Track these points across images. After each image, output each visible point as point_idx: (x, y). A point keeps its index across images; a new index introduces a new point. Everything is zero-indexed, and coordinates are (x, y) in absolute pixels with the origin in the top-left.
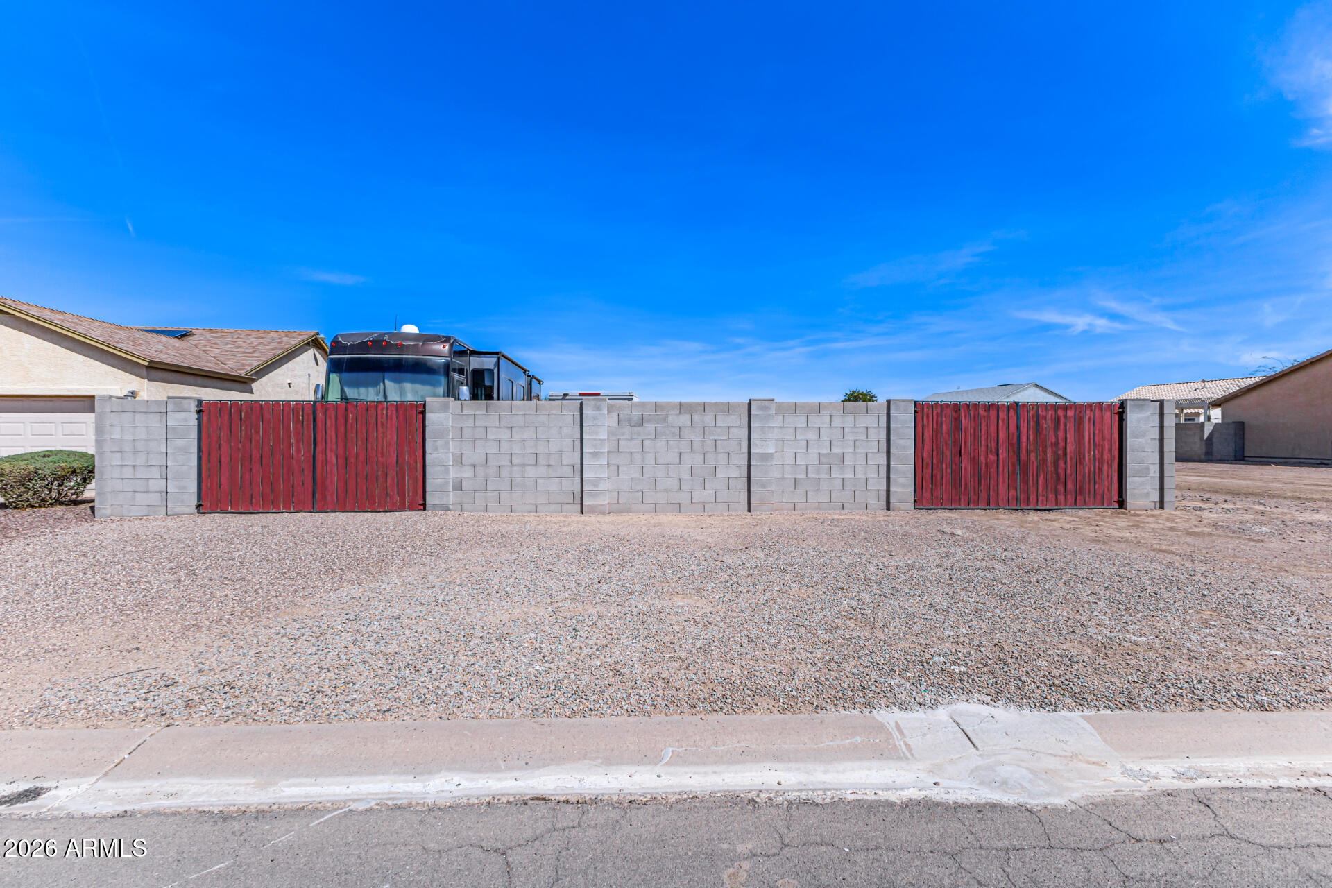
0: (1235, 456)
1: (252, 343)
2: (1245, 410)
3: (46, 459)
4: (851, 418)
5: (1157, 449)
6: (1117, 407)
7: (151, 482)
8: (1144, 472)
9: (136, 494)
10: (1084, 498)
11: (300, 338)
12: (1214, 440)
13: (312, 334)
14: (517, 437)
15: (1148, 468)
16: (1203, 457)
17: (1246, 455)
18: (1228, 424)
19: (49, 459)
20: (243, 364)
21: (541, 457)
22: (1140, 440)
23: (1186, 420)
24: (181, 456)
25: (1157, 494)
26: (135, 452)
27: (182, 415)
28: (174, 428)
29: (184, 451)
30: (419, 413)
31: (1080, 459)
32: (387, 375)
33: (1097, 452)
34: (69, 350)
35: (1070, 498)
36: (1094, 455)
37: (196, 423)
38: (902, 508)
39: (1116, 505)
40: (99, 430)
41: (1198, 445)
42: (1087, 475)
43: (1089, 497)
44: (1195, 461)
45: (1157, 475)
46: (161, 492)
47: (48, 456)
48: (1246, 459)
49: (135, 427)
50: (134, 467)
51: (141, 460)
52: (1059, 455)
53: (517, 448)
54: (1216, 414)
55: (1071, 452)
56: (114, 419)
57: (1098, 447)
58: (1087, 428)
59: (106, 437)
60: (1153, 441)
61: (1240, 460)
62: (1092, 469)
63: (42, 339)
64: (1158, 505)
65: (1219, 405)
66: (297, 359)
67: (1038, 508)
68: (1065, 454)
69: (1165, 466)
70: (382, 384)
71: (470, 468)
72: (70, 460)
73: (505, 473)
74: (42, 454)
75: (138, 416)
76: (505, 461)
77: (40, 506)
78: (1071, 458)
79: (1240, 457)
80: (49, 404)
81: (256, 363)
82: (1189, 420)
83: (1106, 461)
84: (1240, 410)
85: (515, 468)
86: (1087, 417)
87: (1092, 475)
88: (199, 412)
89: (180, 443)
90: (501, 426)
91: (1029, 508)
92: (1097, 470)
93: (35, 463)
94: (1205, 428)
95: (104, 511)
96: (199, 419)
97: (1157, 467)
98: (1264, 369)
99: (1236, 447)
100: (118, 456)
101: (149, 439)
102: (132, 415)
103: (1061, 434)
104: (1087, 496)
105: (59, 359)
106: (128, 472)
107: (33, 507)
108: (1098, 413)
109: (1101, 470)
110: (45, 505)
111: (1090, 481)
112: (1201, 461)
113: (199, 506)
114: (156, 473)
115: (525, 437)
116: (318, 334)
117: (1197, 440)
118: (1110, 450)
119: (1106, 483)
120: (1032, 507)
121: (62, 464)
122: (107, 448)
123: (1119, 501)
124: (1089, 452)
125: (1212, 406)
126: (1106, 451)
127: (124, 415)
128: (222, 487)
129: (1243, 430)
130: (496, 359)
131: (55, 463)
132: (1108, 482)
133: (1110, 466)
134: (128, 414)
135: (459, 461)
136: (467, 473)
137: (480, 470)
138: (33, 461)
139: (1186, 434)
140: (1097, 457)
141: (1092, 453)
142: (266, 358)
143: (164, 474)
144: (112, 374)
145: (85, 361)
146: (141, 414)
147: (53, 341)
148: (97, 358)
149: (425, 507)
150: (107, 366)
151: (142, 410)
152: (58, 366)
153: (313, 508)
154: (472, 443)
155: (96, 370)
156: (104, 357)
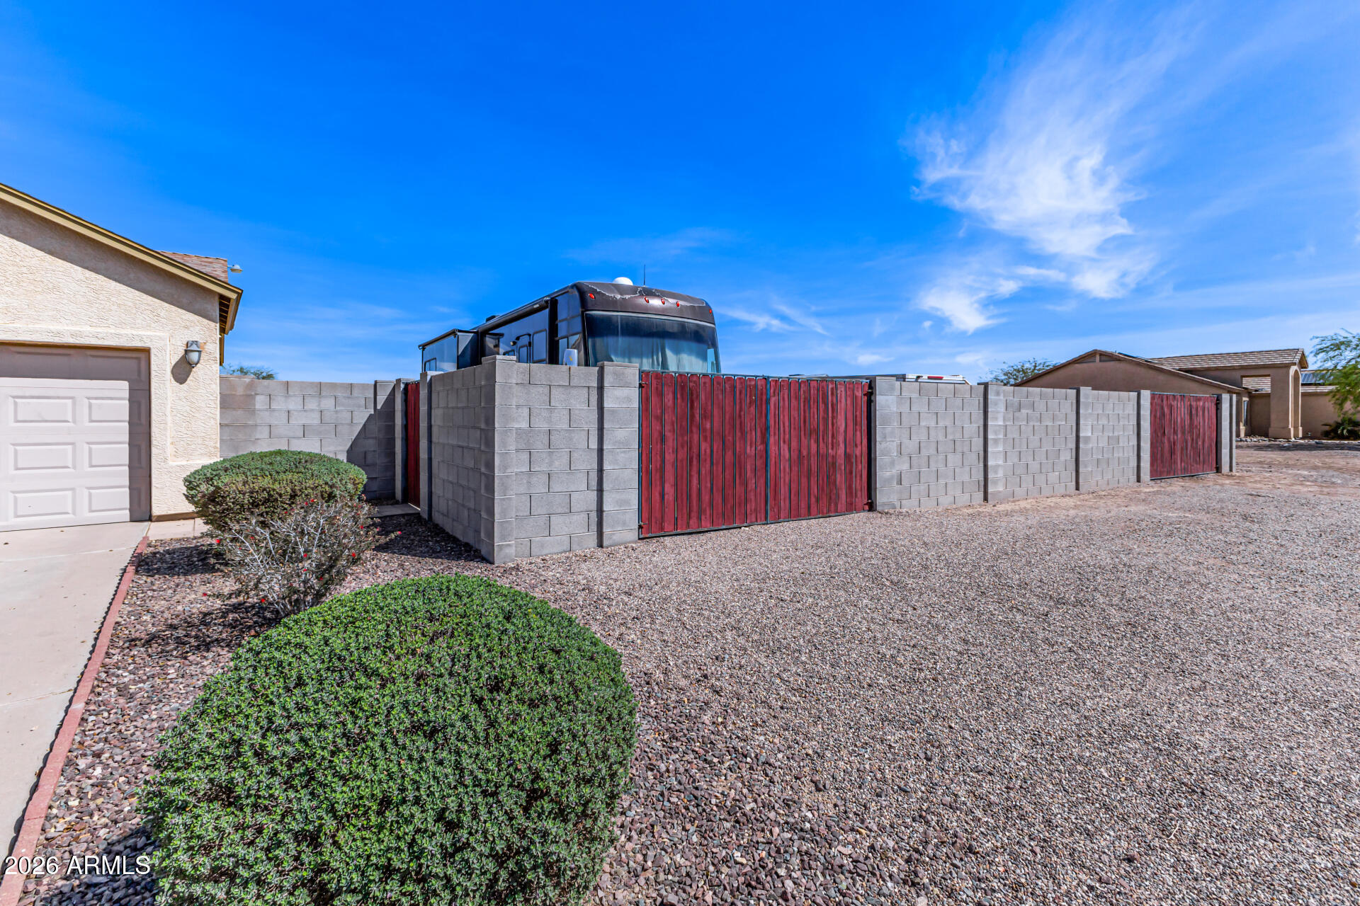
7: (574, 496)
9: (553, 518)
14: (941, 423)
24: (623, 455)
26: (551, 450)
28: (613, 411)
29: (626, 447)
30: (864, 395)
32: (666, 342)
34: (52, 254)
37: (638, 403)
46: (589, 512)
49: (551, 408)
50: (549, 474)
51: (560, 462)
53: (941, 435)
56: (519, 396)
59: (511, 426)
70: (660, 354)
71: (907, 458)
73: (933, 464)
75: (554, 391)
76: (933, 450)
89: (621, 434)
96: (639, 399)
100: (524, 456)
101: (570, 429)
102: (546, 390)
105: (25, 270)
106: (539, 484)
113: (641, 528)
114: (580, 482)
115: (946, 424)
122: (512, 443)
127: (534, 390)
128: (666, 497)
134: (540, 388)
135: (900, 451)
136: (905, 465)
137: (914, 462)
143: (594, 483)
144: (150, 308)
145: (86, 278)
146: (561, 389)
147: (9, 232)
148: (116, 277)
149: (871, 507)
150: (137, 293)
151: (561, 383)
152: (25, 284)
153: (766, 519)
154: (908, 430)
155: (113, 299)
156: (132, 276)
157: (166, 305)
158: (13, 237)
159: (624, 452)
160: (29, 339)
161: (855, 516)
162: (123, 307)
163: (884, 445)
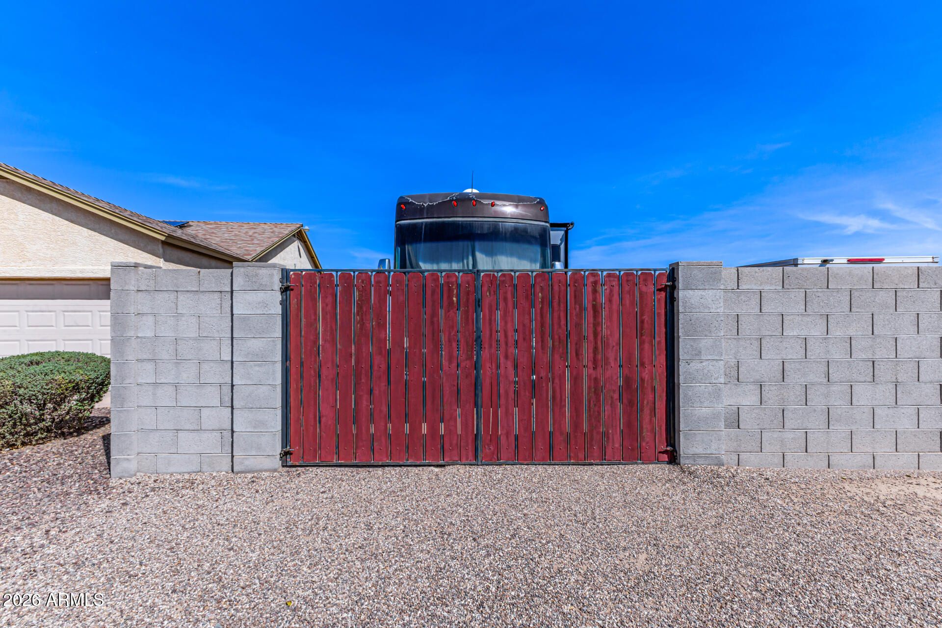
1: (247, 232)
3: (33, 369)
7: (205, 412)
9: (180, 434)
11: (290, 229)
13: (298, 226)
14: (837, 332)
19: (38, 368)
20: (247, 250)
21: (880, 368)
24: (257, 368)
26: (179, 361)
27: (261, 296)
28: (245, 318)
29: (261, 359)
30: (659, 290)
32: (477, 244)
34: (72, 222)
37: (279, 309)
40: (118, 321)
46: (221, 430)
47: (38, 363)
49: (178, 316)
50: (176, 386)
51: (188, 374)
53: (838, 354)
56: (142, 303)
59: (129, 335)
63: (40, 208)
66: (287, 249)
70: (470, 258)
71: (752, 387)
72: (70, 368)
73: (817, 399)
74: (27, 361)
75: (181, 297)
76: (816, 375)
77: (24, 444)
80: (49, 289)
81: (259, 250)
85: (834, 388)
88: (285, 290)
89: (255, 344)
90: (809, 311)
93: (14, 376)
95: (125, 465)
96: (284, 303)
100: (150, 366)
101: (200, 338)
102: (173, 296)
105: (59, 233)
106: (165, 396)
107: (12, 446)
110: (31, 442)
113: (285, 455)
114: (212, 396)
115: (852, 332)
116: (302, 226)
121: (59, 377)
122: (132, 352)
127: (160, 296)
128: (323, 420)
130: (563, 232)
131: (46, 374)
134: (166, 295)
135: (736, 376)
136: (748, 398)
137: (771, 393)
138: (12, 372)
142: (266, 245)
143: (227, 399)
144: (123, 251)
145: (90, 235)
146: (189, 295)
147: (52, 211)
148: (105, 233)
149: (673, 458)
150: (116, 242)
151: (189, 288)
152: (59, 242)
153: (476, 458)
154: (757, 344)
155: (104, 247)
156: (113, 231)
157: (132, 248)
158: (53, 214)
159: (260, 366)
160: (60, 276)
161: (640, 470)
162: (108, 252)
163: (695, 365)
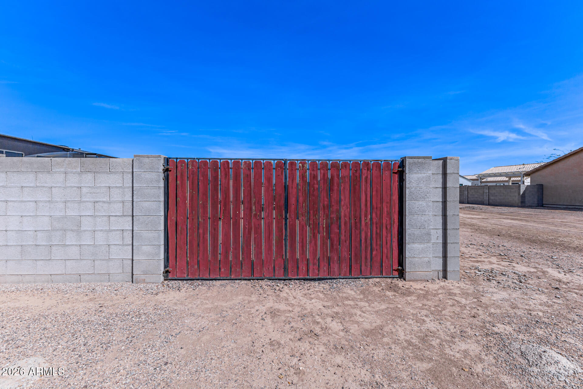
0: (538, 204)
2: (544, 178)
4: (90, 176)
5: (440, 213)
6: (397, 166)
8: (426, 237)
10: (361, 266)
12: (526, 195)
15: (429, 234)
16: (520, 204)
17: (544, 203)
18: (534, 186)
22: (420, 203)
23: (512, 184)
25: (441, 261)
31: (356, 223)
33: (374, 215)
35: (345, 268)
36: (371, 219)
38: (147, 280)
39: (396, 274)
41: (517, 197)
42: (363, 241)
43: (366, 266)
44: (515, 207)
45: (440, 241)
48: (544, 205)
52: (331, 218)
54: (528, 181)
55: (345, 216)
57: (375, 210)
58: (364, 188)
60: (436, 204)
61: (540, 206)
62: (369, 234)
64: (441, 274)
65: (530, 175)
67: (308, 277)
68: (339, 218)
69: (448, 232)
78: (345, 223)
79: (541, 204)
82: (514, 184)
83: (384, 225)
84: (540, 178)
86: (364, 177)
87: (369, 242)
91: (298, 277)
92: (374, 236)
94: (521, 188)
97: (440, 232)
98: (554, 156)
99: (538, 198)
103: (334, 195)
104: (363, 264)
108: (375, 172)
109: (379, 235)
111: (366, 247)
112: (518, 207)
117: (517, 194)
118: (389, 214)
119: (385, 251)
120: (301, 277)
123: (398, 269)
124: (366, 216)
125: (526, 175)
126: (385, 215)
129: (542, 189)
132: (387, 249)
133: (389, 231)
139: (510, 191)
140: (375, 221)
141: (369, 217)
